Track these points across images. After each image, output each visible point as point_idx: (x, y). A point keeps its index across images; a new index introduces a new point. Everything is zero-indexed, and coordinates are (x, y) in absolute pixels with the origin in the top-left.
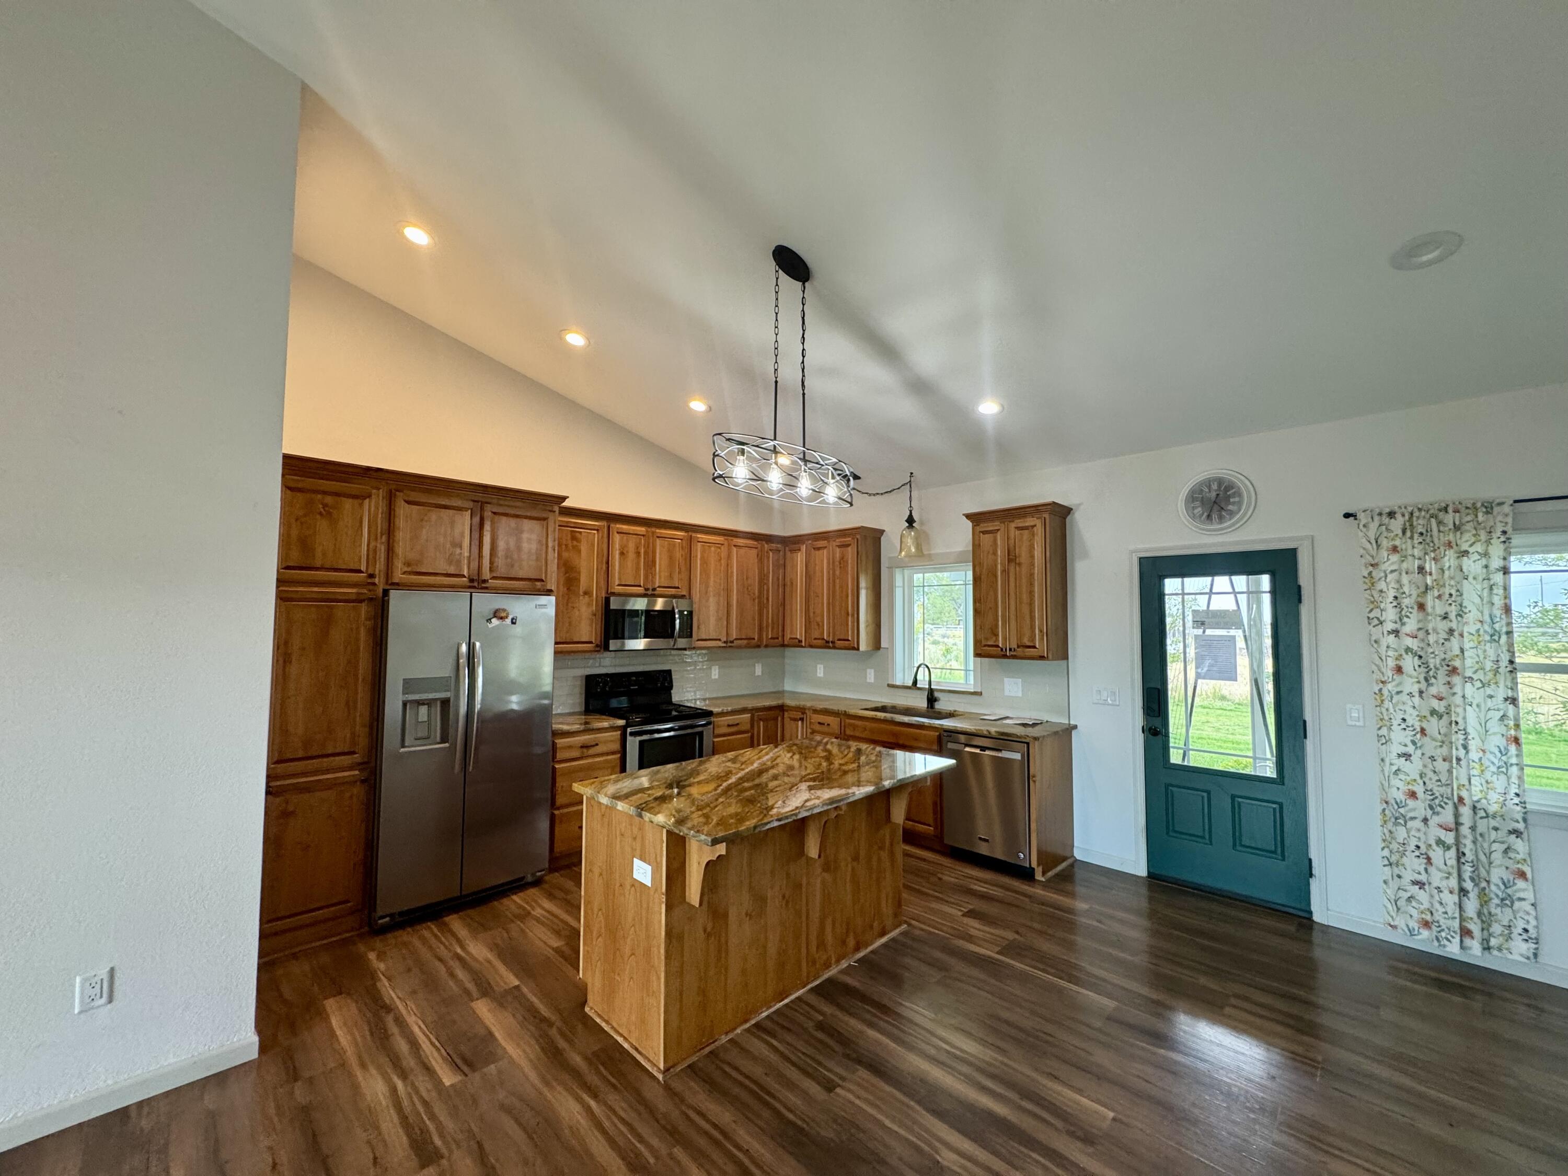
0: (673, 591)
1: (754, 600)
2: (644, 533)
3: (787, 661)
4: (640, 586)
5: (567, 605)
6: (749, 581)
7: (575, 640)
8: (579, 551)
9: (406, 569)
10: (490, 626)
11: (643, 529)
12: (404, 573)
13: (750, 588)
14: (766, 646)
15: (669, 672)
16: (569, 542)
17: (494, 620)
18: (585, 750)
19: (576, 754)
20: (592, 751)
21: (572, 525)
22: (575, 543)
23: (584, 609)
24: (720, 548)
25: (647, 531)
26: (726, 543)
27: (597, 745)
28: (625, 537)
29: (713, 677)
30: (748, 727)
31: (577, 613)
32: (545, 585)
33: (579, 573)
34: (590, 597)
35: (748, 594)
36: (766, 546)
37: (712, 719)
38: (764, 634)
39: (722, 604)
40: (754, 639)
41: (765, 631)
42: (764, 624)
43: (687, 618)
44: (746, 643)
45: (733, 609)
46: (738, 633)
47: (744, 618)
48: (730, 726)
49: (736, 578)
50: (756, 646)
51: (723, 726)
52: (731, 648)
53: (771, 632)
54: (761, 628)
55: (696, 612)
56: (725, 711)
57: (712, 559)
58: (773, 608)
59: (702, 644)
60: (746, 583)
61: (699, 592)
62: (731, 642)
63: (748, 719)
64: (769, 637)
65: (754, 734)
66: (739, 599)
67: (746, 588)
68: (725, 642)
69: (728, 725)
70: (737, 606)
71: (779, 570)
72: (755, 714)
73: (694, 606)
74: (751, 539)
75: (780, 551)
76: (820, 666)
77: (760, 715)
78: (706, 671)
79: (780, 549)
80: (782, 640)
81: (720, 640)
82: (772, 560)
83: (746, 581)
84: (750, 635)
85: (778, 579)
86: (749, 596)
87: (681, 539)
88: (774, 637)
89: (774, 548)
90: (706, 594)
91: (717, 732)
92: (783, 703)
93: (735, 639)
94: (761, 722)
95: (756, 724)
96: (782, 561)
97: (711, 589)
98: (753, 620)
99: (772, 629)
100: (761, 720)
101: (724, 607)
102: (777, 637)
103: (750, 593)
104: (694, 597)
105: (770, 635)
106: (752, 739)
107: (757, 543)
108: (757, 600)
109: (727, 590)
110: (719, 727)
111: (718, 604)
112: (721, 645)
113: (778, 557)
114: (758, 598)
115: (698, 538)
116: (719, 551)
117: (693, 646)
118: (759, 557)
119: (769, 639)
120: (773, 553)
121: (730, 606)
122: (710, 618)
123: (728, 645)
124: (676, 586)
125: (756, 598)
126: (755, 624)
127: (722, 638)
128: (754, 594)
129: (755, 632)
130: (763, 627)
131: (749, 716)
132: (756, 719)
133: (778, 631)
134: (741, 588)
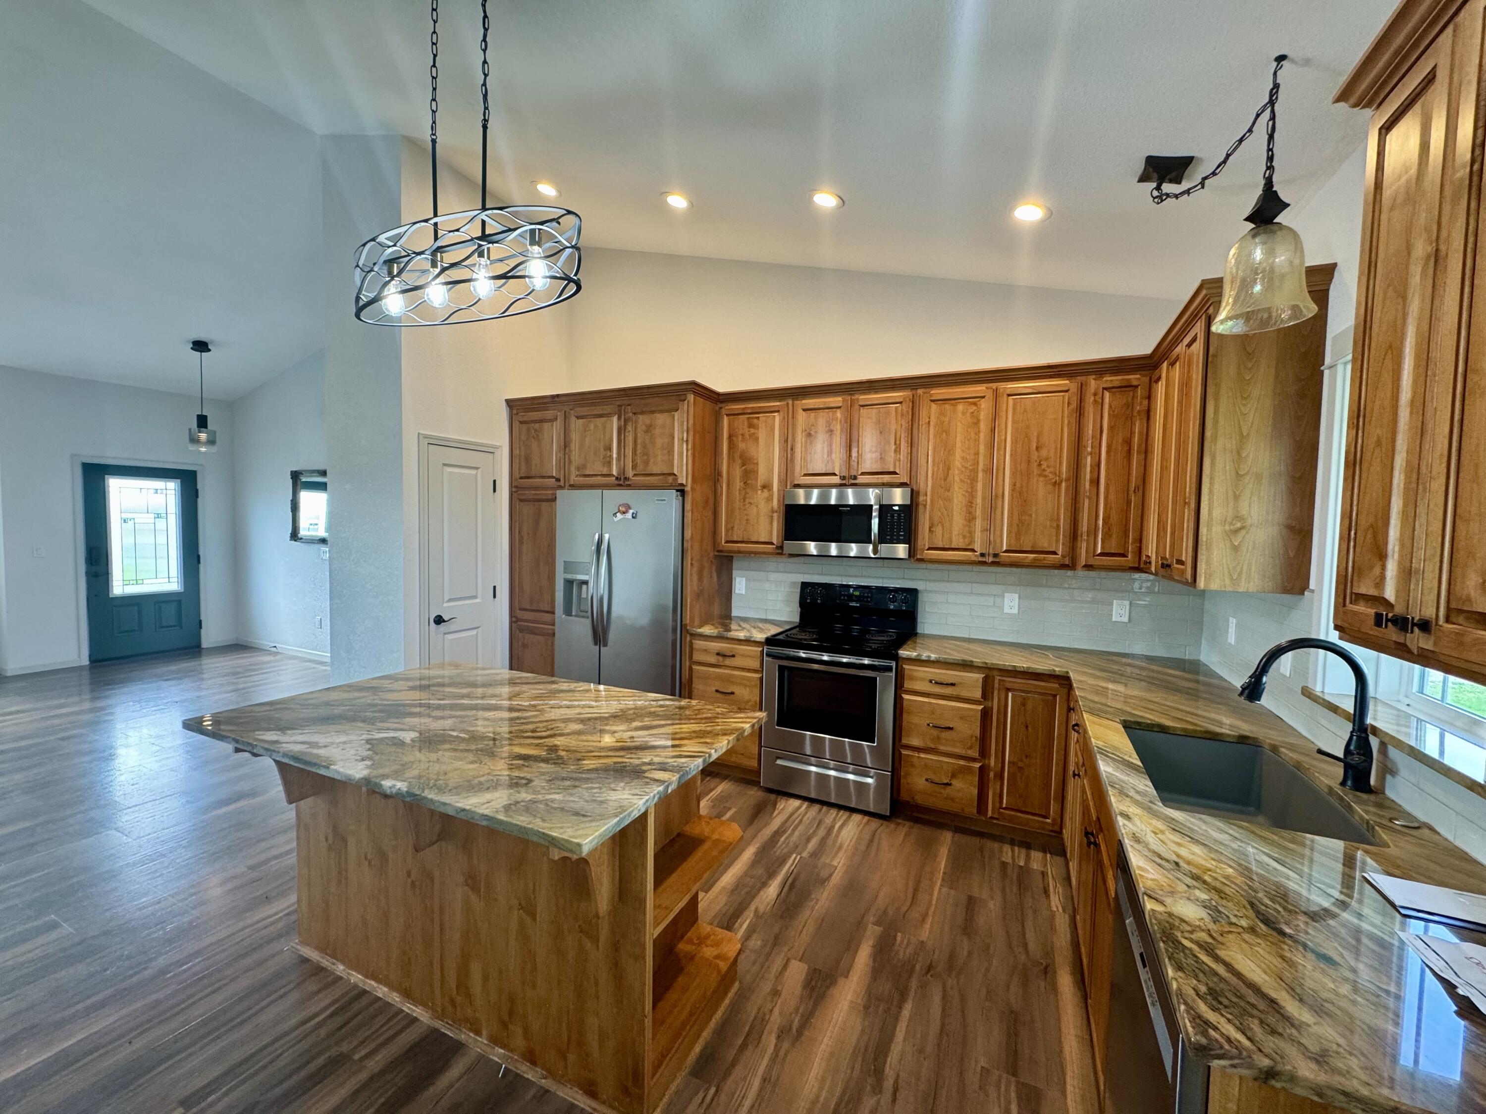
0: (886, 478)
1: (1056, 484)
2: (840, 405)
3: (1207, 606)
4: (835, 474)
5: (744, 501)
6: (1044, 453)
7: (753, 540)
8: (757, 439)
9: (577, 473)
10: (616, 519)
11: (840, 399)
12: (577, 476)
13: (1044, 464)
14: (1088, 567)
15: (913, 593)
16: (747, 430)
17: (618, 514)
18: (721, 659)
19: (713, 659)
20: (728, 662)
21: (749, 411)
22: (752, 431)
23: (762, 505)
24: (975, 404)
25: (843, 401)
26: (989, 395)
27: (733, 656)
28: (813, 414)
29: (1007, 610)
30: (978, 694)
31: (755, 510)
32: (676, 480)
33: (757, 464)
34: (770, 490)
35: (1040, 475)
36: (1093, 383)
37: (894, 664)
38: (1084, 545)
39: (980, 493)
40: (1055, 553)
41: (1087, 540)
42: (1085, 529)
43: (899, 515)
44: (1035, 559)
45: (1003, 501)
46: (1013, 542)
47: (1030, 516)
48: (936, 683)
49: (1012, 450)
50: (1063, 567)
51: (922, 679)
52: (994, 564)
53: (1103, 542)
54: (1074, 535)
55: (925, 506)
56: (924, 658)
57: (959, 424)
58: (1112, 497)
59: (938, 555)
60: (1035, 456)
61: (933, 477)
62: (995, 555)
63: (977, 681)
64: (1099, 551)
65: (992, 709)
66: (1018, 485)
67: (1036, 464)
68: (982, 555)
69: (931, 681)
70: (1012, 496)
71: (1133, 423)
72: (994, 677)
73: (921, 498)
74: (1051, 377)
75: (1136, 387)
76: (1233, 621)
77: (1008, 685)
78: (992, 599)
79: (1135, 383)
80: (1137, 558)
81: (973, 550)
82: (1110, 406)
83: (1036, 453)
84: (1046, 545)
85: (1128, 442)
86: (1042, 479)
87: (900, 403)
88: (1113, 551)
89: (1117, 384)
90: (945, 480)
91: (908, 685)
92: (1067, 672)
93: (1006, 551)
94: (1010, 694)
95: (996, 694)
96: (1140, 406)
97: (957, 472)
98: (1052, 520)
99: (1107, 536)
100: (1008, 690)
101: (984, 499)
102: (1121, 552)
103: (1046, 473)
104: (922, 484)
105: (1102, 548)
106: (986, 715)
107: (1067, 382)
108: (1064, 484)
109: (989, 470)
110: (912, 678)
111: (972, 494)
112: (976, 559)
113: (1130, 399)
114: (1067, 480)
115: (931, 395)
116: (975, 408)
117: (919, 557)
118: (1074, 405)
119: (1098, 555)
120: (1114, 393)
121: (996, 496)
122: (952, 515)
123: (991, 559)
124: (892, 470)
125: (1061, 481)
126: (1058, 526)
127: (977, 546)
128: (1055, 474)
129: (1057, 541)
130: (1079, 533)
131: (978, 677)
132: (996, 685)
133: (1126, 542)
134: (1024, 466)
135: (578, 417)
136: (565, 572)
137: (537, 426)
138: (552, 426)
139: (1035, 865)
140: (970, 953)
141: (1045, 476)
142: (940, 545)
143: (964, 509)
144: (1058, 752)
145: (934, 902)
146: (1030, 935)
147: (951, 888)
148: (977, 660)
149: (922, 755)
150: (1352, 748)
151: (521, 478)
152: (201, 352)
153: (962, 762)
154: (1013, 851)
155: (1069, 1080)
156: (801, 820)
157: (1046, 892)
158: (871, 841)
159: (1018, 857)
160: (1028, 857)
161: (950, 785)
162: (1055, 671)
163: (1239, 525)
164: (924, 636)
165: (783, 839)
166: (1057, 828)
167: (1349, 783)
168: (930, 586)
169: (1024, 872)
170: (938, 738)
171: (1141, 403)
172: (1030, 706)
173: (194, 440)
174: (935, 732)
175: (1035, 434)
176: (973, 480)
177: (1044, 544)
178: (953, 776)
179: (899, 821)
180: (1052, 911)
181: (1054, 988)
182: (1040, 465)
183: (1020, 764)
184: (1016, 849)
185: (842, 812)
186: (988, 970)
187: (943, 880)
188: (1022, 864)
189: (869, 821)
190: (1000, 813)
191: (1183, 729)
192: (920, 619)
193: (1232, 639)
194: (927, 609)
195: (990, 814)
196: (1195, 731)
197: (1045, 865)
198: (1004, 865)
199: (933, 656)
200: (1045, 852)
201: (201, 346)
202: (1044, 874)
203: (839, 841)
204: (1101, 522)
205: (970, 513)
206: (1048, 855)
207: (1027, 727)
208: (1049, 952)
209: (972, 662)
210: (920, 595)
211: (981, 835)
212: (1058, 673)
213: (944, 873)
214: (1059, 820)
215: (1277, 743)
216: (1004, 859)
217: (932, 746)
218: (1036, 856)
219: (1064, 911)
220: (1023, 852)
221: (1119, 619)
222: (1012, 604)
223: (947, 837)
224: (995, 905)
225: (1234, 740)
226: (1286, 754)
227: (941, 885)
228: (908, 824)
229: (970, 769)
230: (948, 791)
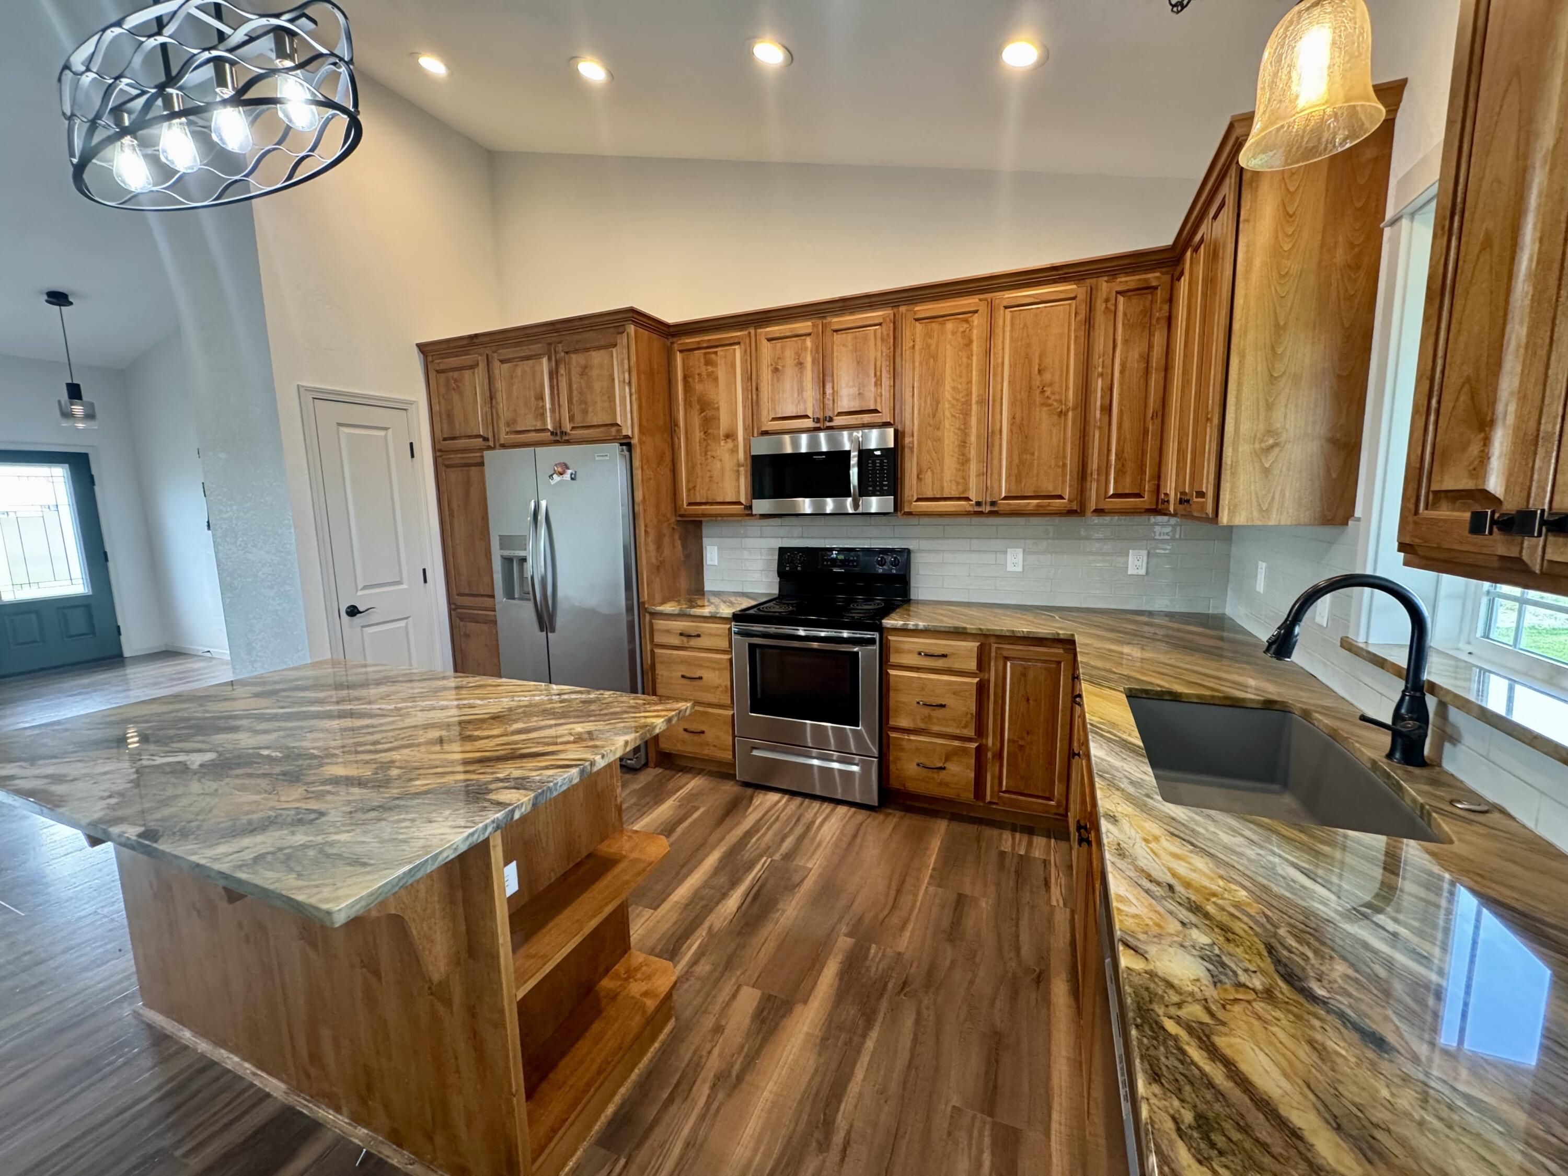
0: (867, 418)
1: (1062, 414)
2: (810, 331)
3: (1234, 550)
4: (807, 417)
5: (706, 454)
6: (1047, 376)
7: (718, 500)
8: (716, 379)
9: (508, 430)
10: (553, 482)
11: (810, 323)
12: (507, 433)
13: (1048, 390)
14: (1099, 512)
15: (904, 554)
16: (704, 368)
17: (555, 476)
18: (685, 639)
19: (676, 641)
20: (693, 642)
21: (705, 345)
22: (710, 369)
23: (726, 457)
24: (966, 321)
25: (814, 325)
26: (983, 308)
27: (699, 636)
28: (779, 344)
29: (1010, 568)
30: (972, 665)
31: (719, 465)
32: (620, 431)
33: (718, 409)
34: (733, 440)
35: (1043, 405)
36: (1105, 287)
37: (876, 635)
38: (1094, 486)
39: (974, 430)
40: (1061, 497)
41: (1098, 481)
42: (1095, 466)
43: (882, 463)
44: (1038, 506)
45: (1001, 438)
46: (1013, 487)
47: (1033, 454)
48: (926, 655)
49: (1010, 376)
50: (1070, 513)
51: (910, 652)
52: (993, 513)
53: (1115, 482)
54: (1083, 474)
55: (912, 449)
56: (911, 627)
57: (948, 346)
58: (1127, 424)
59: (928, 507)
60: (1037, 381)
61: (919, 413)
62: (993, 503)
63: (971, 651)
64: (1111, 492)
65: (989, 681)
66: (1018, 420)
67: (1038, 391)
68: (978, 504)
69: (920, 654)
70: (1011, 431)
71: (1151, 335)
72: (990, 645)
73: (907, 440)
74: (1055, 282)
75: (1156, 288)
76: (1262, 566)
77: (1006, 654)
78: (993, 556)
79: (1154, 284)
80: (1155, 499)
81: (967, 499)
82: (1125, 314)
83: (1038, 378)
84: (1051, 488)
85: (1147, 359)
86: (1045, 409)
87: (880, 324)
88: (1127, 491)
89: (1132, 286)
90: (934, 416)
91: (894, 659)
92: (1073, 635)
93: (1006, 498)
94: (1009, 664)
95: (992, 664)
96: (1160, 312)
97: (947, 406)
98: (1057, 458)
99: (1120, 473)
100: (1006, 658)
101: (978, 437)
102: (1136, 491)
103: (1050, 401)
104: (908, 423)
105: (1115, 489)
106: (982, 689)
107: (1074, 286)
108: (1070, 414)
109: (983, 402)
110: (899, 651)
111: (964, 432)
112: (971, 509)
113: (1148, 304)
114: (1074, 409)
115: (915, 313)
116: (966, 326)
117: (906, 510)
118: (1082, 316)
119: (1110, 497)
120: (1129, 298)
121: (993, 432)
122: (943, 459)
123: (988, 509)
124: (872, 407)
125: (1068, 411)
126: (1064, 465)
127: (972, 495)
128: (1061, 401)
129: (1064, 482)
130: (1089, 471)
131: (973, 645)
132: (993, 654)
133: (1142, 480)
134: (1024, 395)
135: (502, 362)
136: (501, 549)
137: (456, 375)
138: (474, 373)
139: (1037, 853)
140: (953, 962)
141: (1051, 405)
142: (930, 495)
143: (956, 450)
144: (1062, 725)
145: (918, 904)
146: (1024, 937)
147: (939, 886)
148: (971, 627)
149: (913, 737)
150: (1403, 711)
151: (445, 439)
152: (60, 305)
153: (957, 743)
154: (1014, 838)
155: (1055, 1116)
156: (778, 816)
157: (1047, 883)
158: (855, 836)
159: (1019, 844)
160: (1030, 844)
161: (944, 768)
162: (1058, 634)
163: (1271, 441)
164: (918, 602)
165: (754, 840)
166: (1062, 811)
167: (1398, 755)
168: (925, 544)
169: (1024, 860)
170: (930, 717)
171: (1161, 309)
172: (1031, 675)
173: (67, 415)
174: (926, 711)
175: (1037, 354)
176: (966, 414)
177: (1049, 487)
178: (947, 759)
179: (890, 811)
180: (1051, 906)
181: (1046, 1001)
182: (1043, 392)
183: (1021, 743)
184: (1018, 835)
185: (826, 804)
186: (972, 982)
187: (931, 876)
188: (1022, 852)
189: (855, 813)
190: (1000, 797)
191: (1198, 696)
192: (913, 583)
193: (1260, 587)
194: (921, 572)
195: (988, 798)
196: (1213, 697)
197: (1048, 853)
198: (1002, 854)
199: (921, 625)
200: (1049, 837)
201: (58, 298)
202: (1046, 863)
203: (818, 839)
204: (1113, 457)
205: (963, 455)
206: (1053, 841)
207: (1028, 700)
208: (1043, 957)
209: (965, 628)
210: (912, 555)
211: (979, 821)
212: (1062, 637)
213: (934, 869)
214: (1064, 802)
215: (1308, 707)
216: (1002, 849)
217: (922, 726)
218: (1039, 842)
219: (1065, 904)
220: (1025, 838)
221: (1135, 572)
222: (1015, 561)
223: (941, 827)
224: (987, 903)
225: (1259, 706)
226: (1319, 721)
227: (929, 884)
228: (899, 814)
229: (965, 751)
230: (943, 774)
